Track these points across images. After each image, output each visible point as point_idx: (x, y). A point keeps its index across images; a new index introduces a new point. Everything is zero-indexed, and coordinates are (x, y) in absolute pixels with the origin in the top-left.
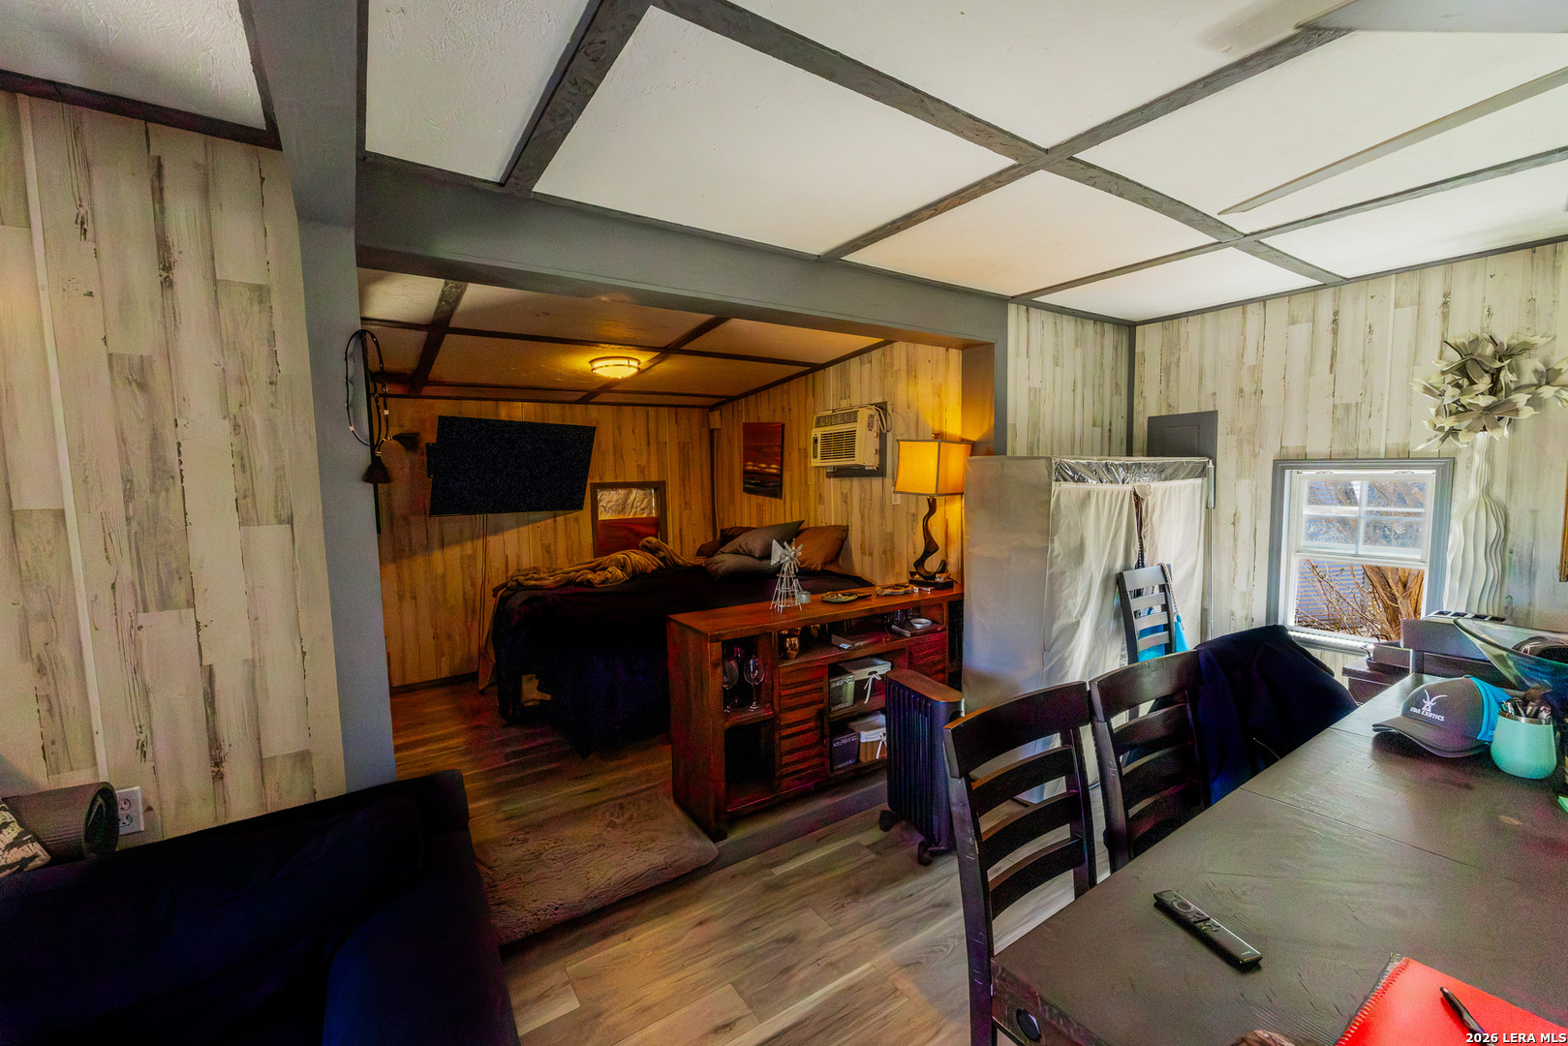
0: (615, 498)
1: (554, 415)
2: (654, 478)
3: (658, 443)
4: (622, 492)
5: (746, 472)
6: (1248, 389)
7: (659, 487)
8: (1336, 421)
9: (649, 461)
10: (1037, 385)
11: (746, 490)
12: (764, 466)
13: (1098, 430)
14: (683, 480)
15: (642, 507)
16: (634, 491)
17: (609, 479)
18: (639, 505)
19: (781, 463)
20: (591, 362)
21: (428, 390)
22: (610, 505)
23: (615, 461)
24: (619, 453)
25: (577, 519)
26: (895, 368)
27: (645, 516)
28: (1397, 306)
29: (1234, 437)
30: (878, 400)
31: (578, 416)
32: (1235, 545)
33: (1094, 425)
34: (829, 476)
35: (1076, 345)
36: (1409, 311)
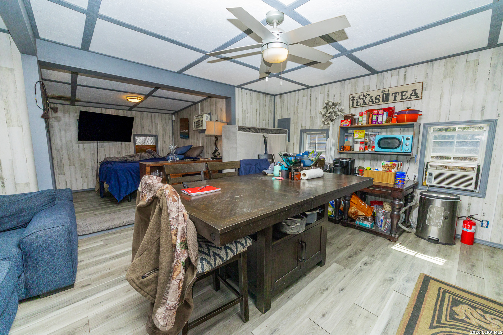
0: (142, 139)
1: (120, 113)
2: (154, 134)
3: (155, 123)
4: (144, 138)
5: (181, 133)
6: (296, 112)
7: (156, 136)
8: (311, 120)
9: (152, 129)
10: (245, 109)
11: (181, 138)
12: (184, 130)
13: (264, 122)
14: (163, 134)
15: (151, 142)
16: (148, 137)
17: (139, 133)
18: (150, 141)
19: (188, 130)
20: (127, 97)
21: (76, 103)
22: (139, 141)
23: (141, 128)
24: (142, 126)
25: (129, 145)
26: (213, 103)
27: (151, 145)
28: (321, 93)
29: (293, 124)
30: (209, 112)
31: (128, 114)
32: (294, 151)
33: (263, 120)
34: (199, 132)
35: (257, 99)
36: (323, 94)
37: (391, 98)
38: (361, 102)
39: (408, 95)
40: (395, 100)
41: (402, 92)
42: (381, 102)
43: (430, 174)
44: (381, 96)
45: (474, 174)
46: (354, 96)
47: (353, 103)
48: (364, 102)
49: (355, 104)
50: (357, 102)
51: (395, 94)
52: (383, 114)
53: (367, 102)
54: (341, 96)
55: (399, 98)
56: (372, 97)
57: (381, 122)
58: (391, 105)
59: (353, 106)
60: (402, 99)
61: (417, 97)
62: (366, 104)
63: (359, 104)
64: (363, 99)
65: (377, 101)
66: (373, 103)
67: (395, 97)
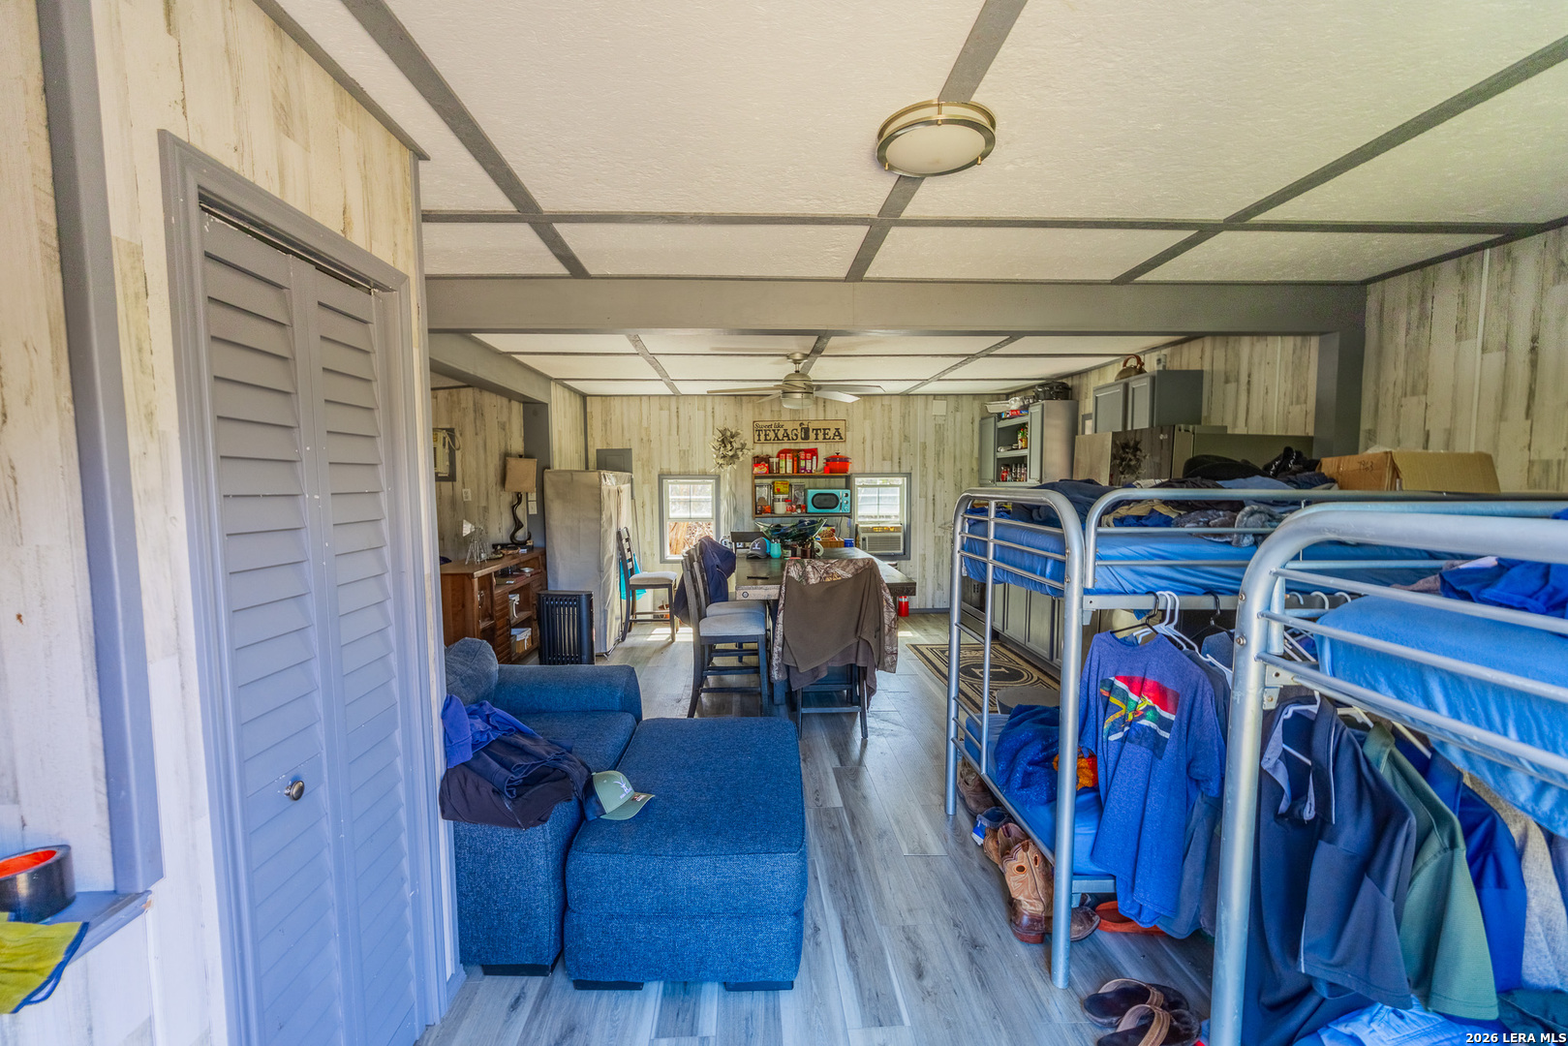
6: (645, 439)
28: (698, 410)
29: (640, 460)
32: (644, 518)
36: (702, 412)
37: (812, 435)
38: (772, 435)
39: (831, 434)
40: (817, 439)
41: (824, 430)
42: (799, 440)
43: (864, 539)
44: (799, 431)
45: (901, 535)
46: (760, 423)
47: (759, 435)
48: (776, 436)
49: (762, 437)
50: (766, 435)
51: (817, 430)
52: (812, 459)
53: (780, 436)
54: (737, 420)
55: (821, 436)
56: (786, 430)
57: (811, 471)
58: (812, 446)
59: (759, 440)
60: (825, 439)
61: (841, 438)
62: (778, 439)
63: (768, 438)
64: (774, 430)
65: (795, 438)
66: (789, 439)
67: (817, 434)
